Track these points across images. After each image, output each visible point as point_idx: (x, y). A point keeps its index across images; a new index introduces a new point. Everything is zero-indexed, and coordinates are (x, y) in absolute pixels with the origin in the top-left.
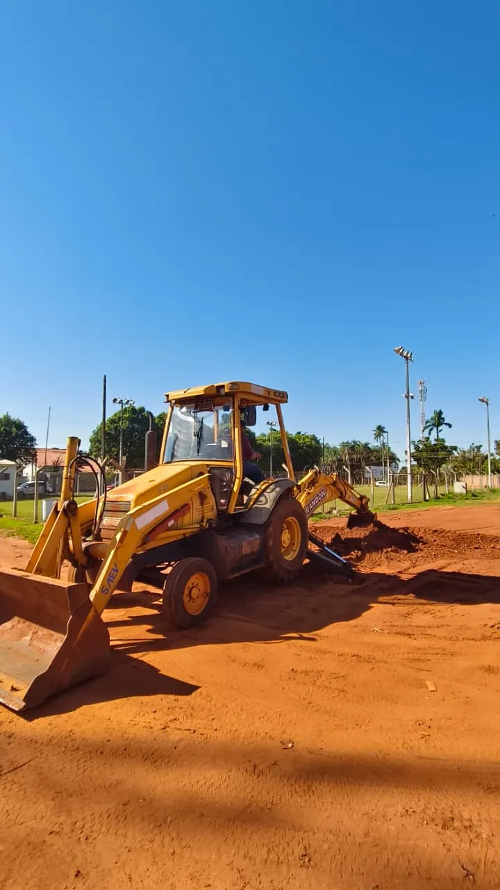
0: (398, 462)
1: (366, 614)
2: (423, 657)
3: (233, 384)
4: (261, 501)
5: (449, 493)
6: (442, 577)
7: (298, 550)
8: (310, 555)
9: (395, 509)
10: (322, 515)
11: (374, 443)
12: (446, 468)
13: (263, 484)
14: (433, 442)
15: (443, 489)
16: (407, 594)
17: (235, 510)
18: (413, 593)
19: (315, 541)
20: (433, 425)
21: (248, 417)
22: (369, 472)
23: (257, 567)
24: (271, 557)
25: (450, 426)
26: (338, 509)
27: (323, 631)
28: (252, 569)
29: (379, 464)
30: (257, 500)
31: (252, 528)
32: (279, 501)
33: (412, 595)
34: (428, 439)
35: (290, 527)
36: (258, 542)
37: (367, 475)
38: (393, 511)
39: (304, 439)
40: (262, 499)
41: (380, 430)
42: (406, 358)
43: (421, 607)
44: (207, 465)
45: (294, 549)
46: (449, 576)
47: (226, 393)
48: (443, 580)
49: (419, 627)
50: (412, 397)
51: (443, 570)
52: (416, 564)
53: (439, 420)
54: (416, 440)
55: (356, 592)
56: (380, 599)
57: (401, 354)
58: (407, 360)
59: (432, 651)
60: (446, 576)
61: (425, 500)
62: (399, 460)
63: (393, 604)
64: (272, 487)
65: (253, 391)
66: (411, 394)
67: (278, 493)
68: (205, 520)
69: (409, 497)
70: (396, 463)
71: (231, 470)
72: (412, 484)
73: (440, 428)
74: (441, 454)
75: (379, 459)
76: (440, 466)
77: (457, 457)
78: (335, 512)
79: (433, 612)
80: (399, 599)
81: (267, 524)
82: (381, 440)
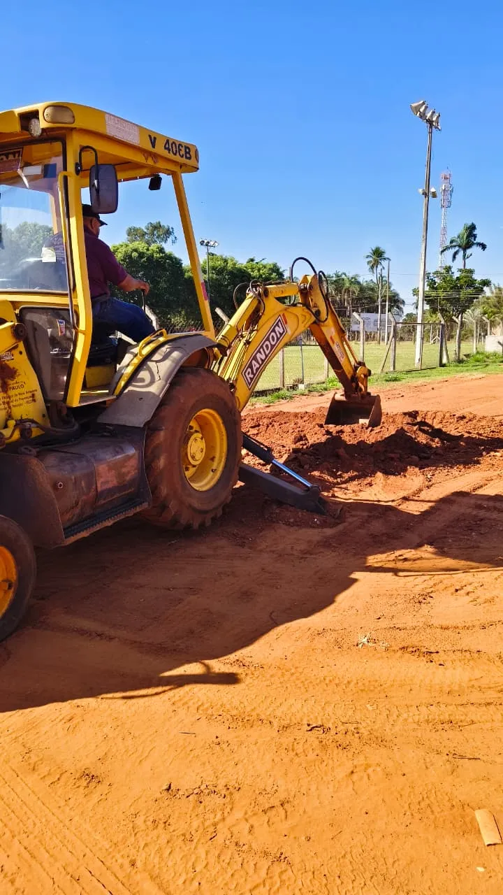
0: (401, 306)
1: (344, 599)
2: (458, 714)
3: (58, 108)
4: (142, 380)
5: (478, 353)
6: (480, 507)
7: (221, 469)
8: (246, 473)
9: (395, 380)
10: (281, 392)
11: (367, 277)
12: (471, 316)
13: (148, 343)
14: (457, 275)
15: (469, 347)
16: (419, 546)
17: (83, 398)
18: (431, 544)
19: (256, 450)
20: (460, 246)
21: (98, 191)
22: (357, 323)
23: (131, 513)
24: (164, 490)
25: (483, 247)
26: (306, 381)
27: (256, 652)
28: (117, 519)
29: (375, 310)
30: (133, 377)
31: (122, 434)
32: (178, 378)
33: (428, 548)
34: (448, 269)
35: (204, 427)
36: (133, 463)
37: (354, 328)
38: (392, 384)
39: (259, 270)
40: (144, 374)
41: (378, 254)
42: (430, 122)
43: (447, 579)
44: (13, 303)
45: (214, 468)
46: (491, 504)
47: (43, 130)
48: (482, 513)
49: (447, 628)
50: (434, 195)
51: (480, 492)
52: (433, 481)
53: (469, 240)
54: (432, 271)
55: (326, 544)
56: (372, 560)
57: (423, 116)
58: (431, 127)
59: (476, 697)
60: (485, 504)
61: (442, 365)
62: (403, 302)
63: (395, 571)
64: (165, 349)
65: (111, 131)
66: (432, 190)
67: (176, 362)
68: (12, 423)
69: (417, 361)
70: (398, 307)
71: (64, 314)
72: (422, 339)
73: (469, 252)
74: (465, 293)
75: (372, 300)
76: (463, 311)
77: (488, 298)
78: (301, 387)
79: (469, 588)
80: (405, 560)
81: (151, 428)
82: (379, 271)
